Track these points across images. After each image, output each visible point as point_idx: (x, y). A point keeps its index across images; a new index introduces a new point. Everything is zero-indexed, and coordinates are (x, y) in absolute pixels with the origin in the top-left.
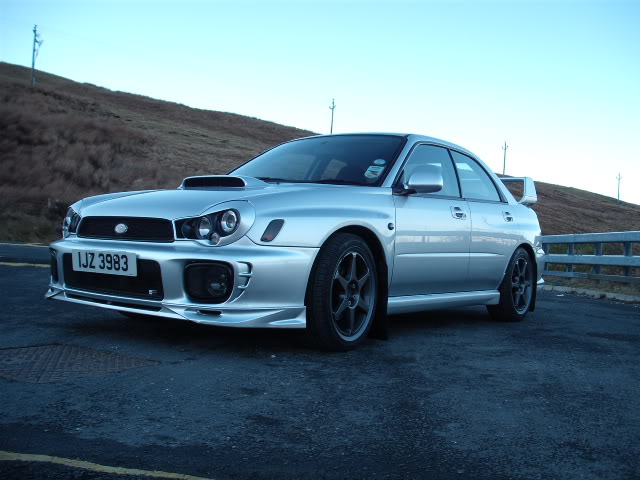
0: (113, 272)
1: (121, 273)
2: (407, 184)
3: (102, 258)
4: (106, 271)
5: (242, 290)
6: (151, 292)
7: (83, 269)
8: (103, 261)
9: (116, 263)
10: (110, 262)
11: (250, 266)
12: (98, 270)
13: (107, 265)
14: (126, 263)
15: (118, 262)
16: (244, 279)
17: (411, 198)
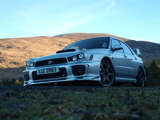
0: (51, 72)
1: (54, 72)
2: (114, 48)
3: (47, 70)
4: (49, 73)
5: (87, 71)
6: (63, 75)
7: (40, 74)
8: (48, 70)
9: (52, 70)
10: (50, 70)
11: (88, 65)
12: (46, 73)
13: (49, 71)
14: (55, 69)
15: (53, 70)
16: (88, 69)
17: (115, 52)
